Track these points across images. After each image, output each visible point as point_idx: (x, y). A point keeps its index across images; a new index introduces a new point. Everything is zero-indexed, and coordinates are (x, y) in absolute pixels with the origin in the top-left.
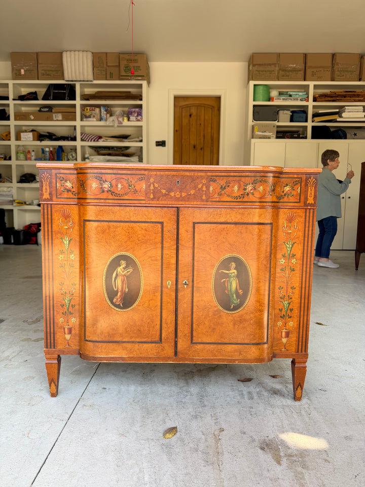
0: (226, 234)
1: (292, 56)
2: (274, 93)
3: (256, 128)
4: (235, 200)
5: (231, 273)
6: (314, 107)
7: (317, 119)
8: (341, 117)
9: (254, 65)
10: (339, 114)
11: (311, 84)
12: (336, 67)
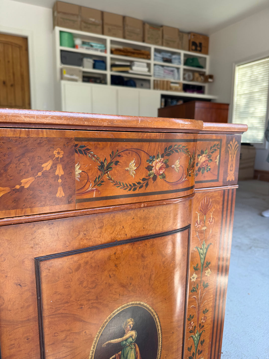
0: (114, 268)
1: (91, 11)
2: (78, 42)
3: (64, 71)
4: (131, 192)
5: (126, 340)
6: (112, 59)
7: (114, 69)
8: (131, 69)
9: (59, 12)
10: (130, 66)
11: (109, 39)
12: (126, 28)
